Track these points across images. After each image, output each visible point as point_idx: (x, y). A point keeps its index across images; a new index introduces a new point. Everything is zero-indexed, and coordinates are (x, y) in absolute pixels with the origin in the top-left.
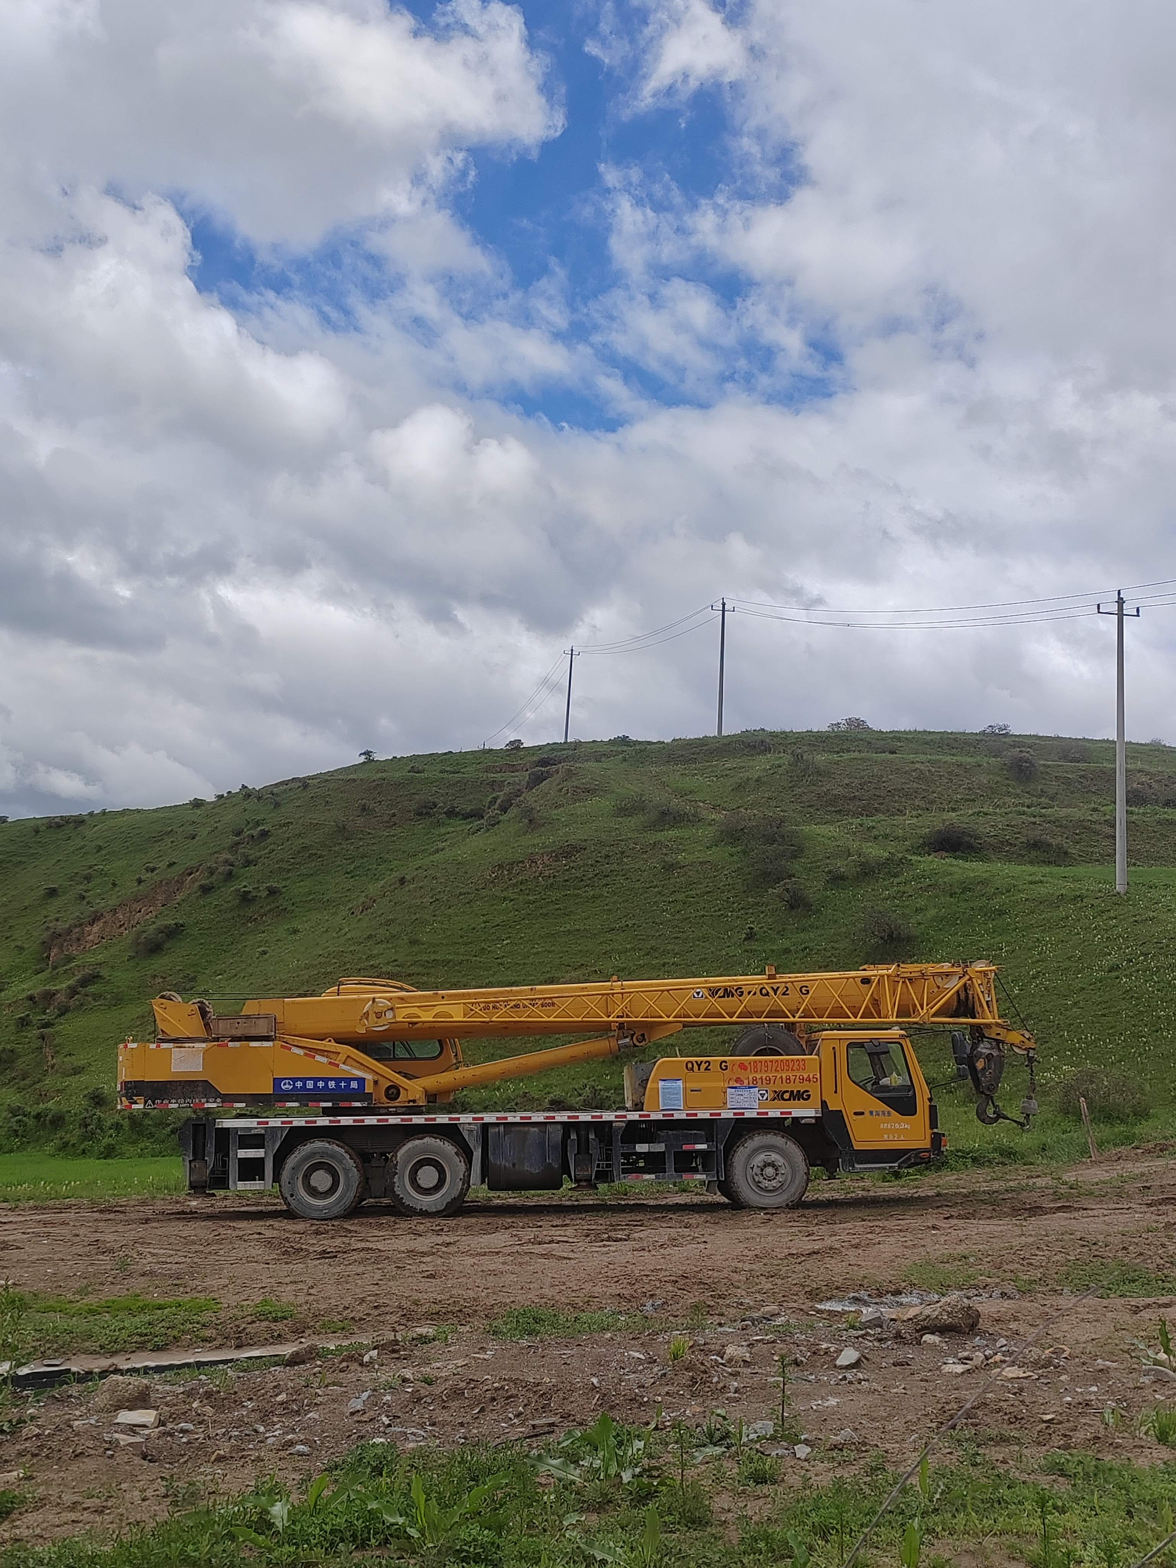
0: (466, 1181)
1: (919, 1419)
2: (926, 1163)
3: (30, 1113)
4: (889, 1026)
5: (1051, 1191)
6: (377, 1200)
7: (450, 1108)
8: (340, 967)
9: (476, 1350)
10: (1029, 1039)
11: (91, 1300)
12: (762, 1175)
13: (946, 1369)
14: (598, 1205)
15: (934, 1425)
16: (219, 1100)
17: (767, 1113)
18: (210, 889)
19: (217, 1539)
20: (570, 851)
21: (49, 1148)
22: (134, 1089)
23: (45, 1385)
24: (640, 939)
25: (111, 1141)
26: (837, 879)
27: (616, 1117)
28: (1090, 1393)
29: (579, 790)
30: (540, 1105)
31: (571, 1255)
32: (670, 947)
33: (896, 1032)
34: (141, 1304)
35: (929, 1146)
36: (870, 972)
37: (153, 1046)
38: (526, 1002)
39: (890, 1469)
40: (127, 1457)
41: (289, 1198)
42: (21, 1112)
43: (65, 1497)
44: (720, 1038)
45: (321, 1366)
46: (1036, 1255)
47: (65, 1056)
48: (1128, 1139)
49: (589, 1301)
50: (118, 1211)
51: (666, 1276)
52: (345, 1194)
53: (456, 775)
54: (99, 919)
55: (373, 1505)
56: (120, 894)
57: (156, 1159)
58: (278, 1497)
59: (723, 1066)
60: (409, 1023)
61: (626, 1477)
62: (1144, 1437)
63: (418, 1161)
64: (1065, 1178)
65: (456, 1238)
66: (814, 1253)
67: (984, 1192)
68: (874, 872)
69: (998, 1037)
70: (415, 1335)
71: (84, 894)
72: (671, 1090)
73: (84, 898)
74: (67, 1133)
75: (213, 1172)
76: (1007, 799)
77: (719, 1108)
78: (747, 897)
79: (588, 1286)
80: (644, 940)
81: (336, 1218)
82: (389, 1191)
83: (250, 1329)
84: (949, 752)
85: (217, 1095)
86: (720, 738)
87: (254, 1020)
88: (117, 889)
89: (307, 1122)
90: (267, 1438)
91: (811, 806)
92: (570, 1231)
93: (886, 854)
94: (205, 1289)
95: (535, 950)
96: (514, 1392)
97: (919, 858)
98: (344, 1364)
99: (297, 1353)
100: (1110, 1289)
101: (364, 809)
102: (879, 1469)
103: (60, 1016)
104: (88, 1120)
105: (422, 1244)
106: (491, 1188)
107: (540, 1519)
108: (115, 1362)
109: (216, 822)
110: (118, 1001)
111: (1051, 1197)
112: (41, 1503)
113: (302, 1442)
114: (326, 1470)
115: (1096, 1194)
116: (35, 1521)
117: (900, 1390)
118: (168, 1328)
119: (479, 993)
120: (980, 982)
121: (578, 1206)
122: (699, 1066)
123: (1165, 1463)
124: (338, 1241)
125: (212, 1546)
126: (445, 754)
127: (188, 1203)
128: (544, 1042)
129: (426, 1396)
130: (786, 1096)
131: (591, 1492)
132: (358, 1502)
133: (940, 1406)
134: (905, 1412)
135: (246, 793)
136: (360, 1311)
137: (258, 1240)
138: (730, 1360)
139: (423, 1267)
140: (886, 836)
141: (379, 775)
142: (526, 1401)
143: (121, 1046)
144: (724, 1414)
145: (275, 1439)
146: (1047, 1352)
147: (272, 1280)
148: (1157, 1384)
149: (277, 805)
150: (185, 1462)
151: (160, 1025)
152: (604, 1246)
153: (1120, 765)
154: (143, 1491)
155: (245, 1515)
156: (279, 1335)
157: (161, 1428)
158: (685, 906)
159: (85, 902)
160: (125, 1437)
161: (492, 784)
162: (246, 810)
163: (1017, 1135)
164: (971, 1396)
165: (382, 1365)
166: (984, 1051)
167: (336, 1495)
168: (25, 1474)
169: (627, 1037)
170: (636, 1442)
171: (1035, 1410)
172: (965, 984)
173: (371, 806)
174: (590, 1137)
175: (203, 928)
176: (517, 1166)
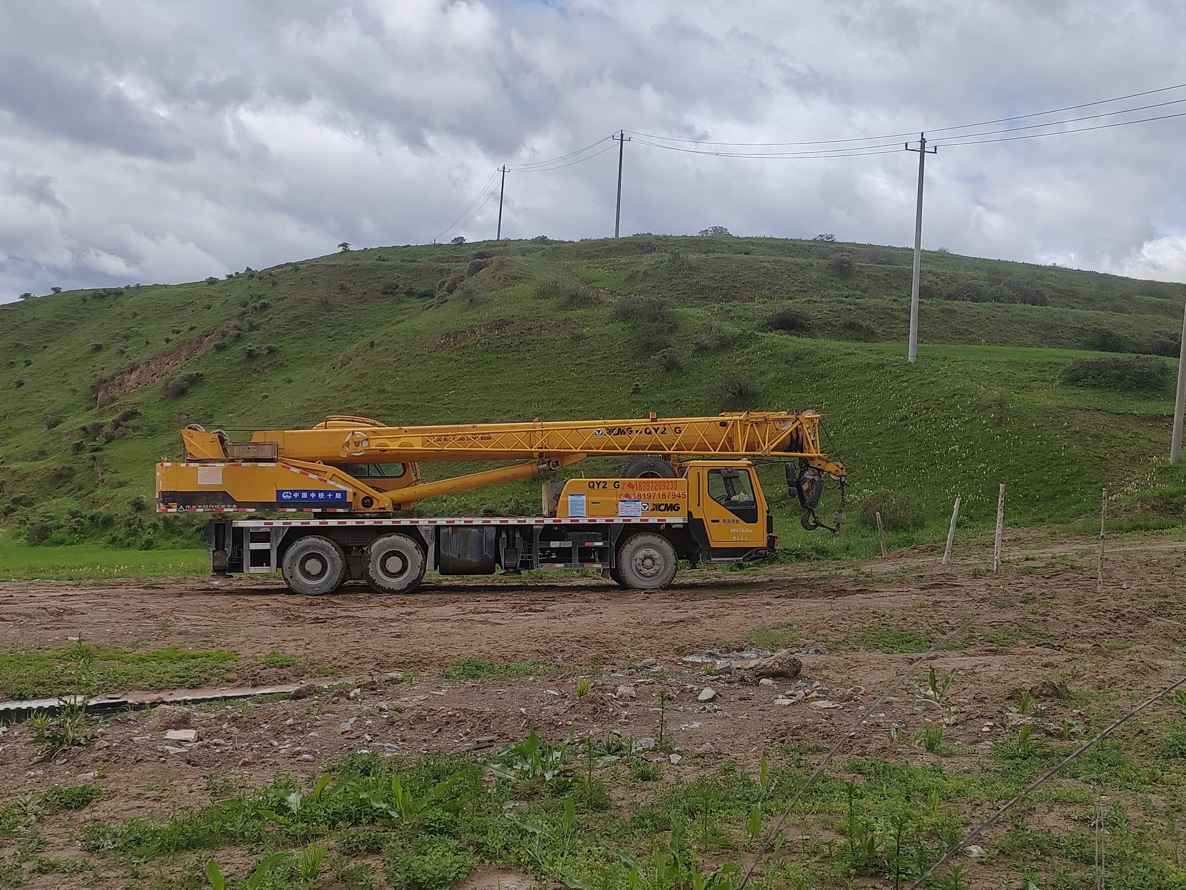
0: (423, 568)
1: (758, 736)
2: (763, 558)
3: (86, 516)
4: (738, 458)
5: (853, 579)
6: (356, 581)
7: (409, 515)
8: (324, 408)
9: (434, 688)
10: (842, 469)
11: (141, 652)
12: (643, 565)
13: (777, 702)
14: (521, 586)
15: (769, 740)
16: (235, 506)
17: (647, 520)
18: (223, 348)
19: (247, 818)
20: (500, 324)
21: (102, 542)
22: (169, 497)
23: (109, 712)
24: (553, 392)
25: (150, 537)
26: (702, 349)
27: (536, 521)
28: (880, 718)
29: (509, 278)
30: (477, 513)
31: (502, 622)
32: (576, 398)
33: (744, 462)
34: (180, 655)
35: (766, 546)
36: (727, 417)
37: (183, 465)
38: (469, 436)
39: (739, 770)
40: (176, 762)
41: (289, 579)
42: (79, 515)
43: (131, 790)
44: (612, 466)
45: (318, 700)
46: (841, 624)
47: (112, 473)
48: (909, 542)
49: (515, 655)
50: (158, 588)
51: (572, 637)
52: (331, 577)
53: (413, 263)
54: (136, 369)
55: (363, 795)
56: (152, 350)
57: (185, 550)
58: (292, 789)
59: (616, 485)
60: (381, 450)
61: (548, 776)
62: (918, 747)
63: (387, 553)
64: (863, 570)
65: (416, 609)
66: (681, 621)
67: (804, 579)
68: (730, 344)
69: (819, 467)
70: (387, 678)
71: (124, 349)
72: (578, 503)
73: (123, 352)
74: (115, 530)
75: (231, 559)
76: (830, 291)
77: (613, 516)
78: (635, 362)
79: (515, 644)
80: (556, 393)
81: (325, 594)
82: (365, 574)
83: (263, 673)
84: (789, 254)
85: (234, 502)
86: (617, 238)
87: (262, 446)
88: (150, 346)
89: (302, 523)
90: (280, 749)
91: (684, 293)
92: (501, 605)
93: (739, 331)
94: (228, 645)
95: (474, 399)
96: (463, 718)
97: (764, 334)
98: (336, 698)
99: (299, 691)
100: (893, 648)
101: (342, 288)
102: (731, 770)
103: (107, 443)
104: (132, 522)
105: (391, 613)
106: (442, 573)
107: (486, 805)
108: (161, 696)
109: (227, 296)
110: (152, 432)
111: (853, 583)
112: (112, 795)
113: (307, 752)
114: (326, 772)
115: (885, 581)
116: (109, 807)
117: (745, 717)
118: (201, 672)
119: (433, 428)
120: (808, 426)
121: (506, 586)
122: (598, 485)
123: (932, 764)
124: (327, 611)
125: (245, 823)
126: (405, 247)
127: (212, 582)
128: (480, 467)
129: (398, 721)
130: (662, 508)
131: (522, 787)
132: (352, 793)
133: (773, 727)
134: (748, 731)
135: (250, 274)
136: (345, 661)
137: (266, 610)
138: (621, 696)
139: (392, 630)
140: (740, 318)
141: (354, 262)
142: (472, 724)
143: (158, 465)
144: (618, 733)
145: (286, 750)
146: (849, 690)
147: (278, 638)
148: (926, 712)
149: (274, 284)
150: (219, 766)
151: (189, 449)
152: (526, 615)
153: (916, 267)
154: (189, 785)
155: (268, 802)
156: (285, 678)
157: (200, 742)
158: (588, 368)
159: (124, 356)
160: (174, 748)
161: (442, 271)
162: (250, 287)
163: (829, 538)
164: (795, 721)
165: (364, 699)
166: (809, 477)
167: (335, 788)
168: (99, 774)
169: (545, 463)
170: (555, 752)
171: (841, 730)
172: (797, 427)
173: (348, 286)
174: (517, 536)
175: (218, 378)
176: (461, 557)
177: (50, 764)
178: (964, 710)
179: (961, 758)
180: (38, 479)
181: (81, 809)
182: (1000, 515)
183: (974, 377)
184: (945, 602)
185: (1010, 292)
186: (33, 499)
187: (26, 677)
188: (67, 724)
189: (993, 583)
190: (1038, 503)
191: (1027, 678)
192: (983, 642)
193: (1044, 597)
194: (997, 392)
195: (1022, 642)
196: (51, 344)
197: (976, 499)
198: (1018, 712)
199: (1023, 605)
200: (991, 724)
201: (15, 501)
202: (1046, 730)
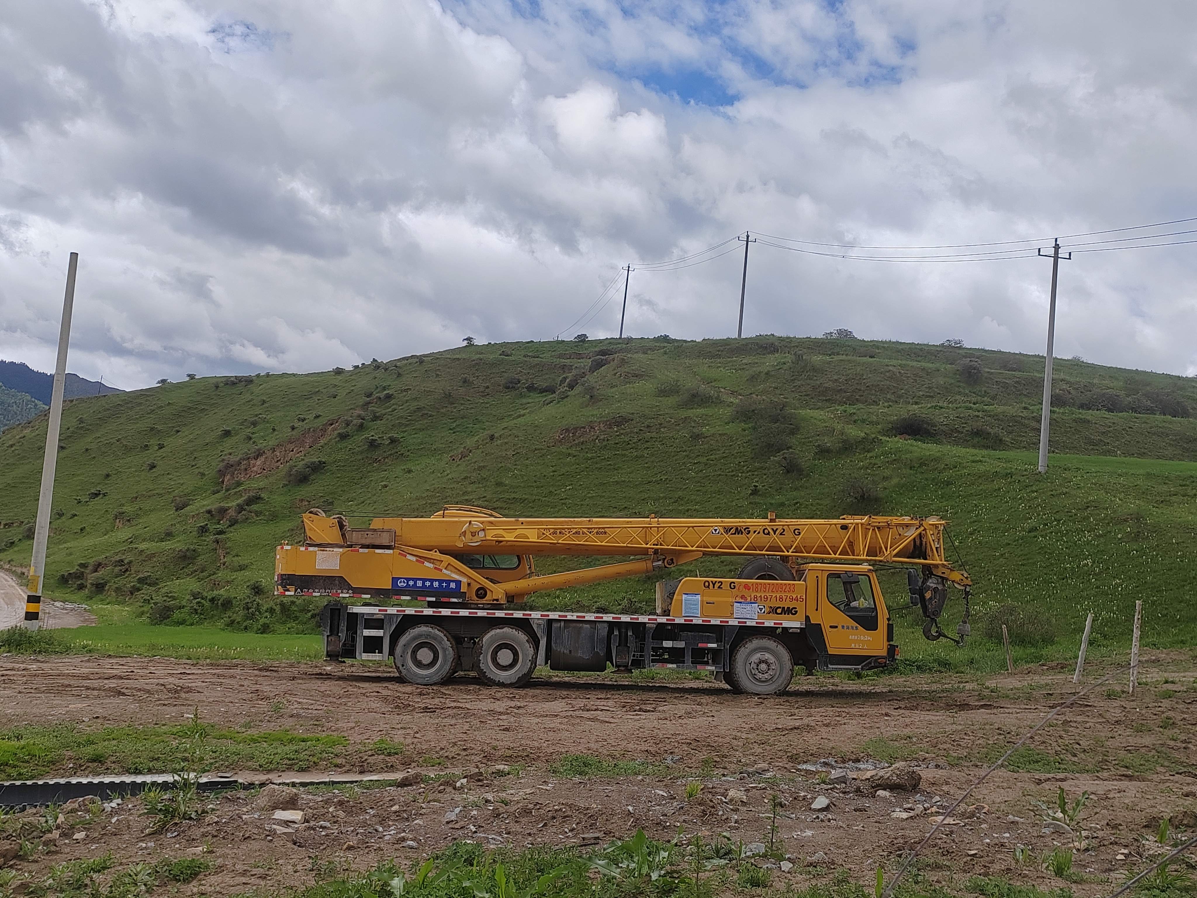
0: (534, 662)
1: (874, 849)
2: (883, 667)
3: (207, 597)
4: (860, 562)
5: (977, 693)
6: (466, 673)
7: (522, 607)
8: (443, 499)
9: (541, 783)
10: (967, 578)
11: (253, 732)
12: (758, 669)
13: (894, 815)
14: (632, 685)
15: (885, 854)
16: (350, 591)
17: (763, 623)
18: (346, 436)
20: (620, 421)
21: (220, 624)
22: (287, 580)
23: (220, 790)
24: (670, 490)
25: (267, 621)
26: (823, 452)
27: (649, 619)
28: (1004, 838)
29: (630, 375)
30: (589, 609)
31: (612, 720)
32: (693, 497)
33: (865, 567)
34: (290, 738)
35: (885, 654)
36: (847, 521)
37: (303, 549)
38: (585, 530)
39: (853, 882)
40: (282, 842)
41: (401, 668)
42: (200, 596)
43: (237, 867)
44: (728, 568)
45: (424, 788)
46: (964, 739)
47: (234, 556)
48: (1037, 658)
49: (624, 754)
50: (272, 670)
51: (683, 739)
52: (442, 667)
53: (536, 359)
54: (262, 455)
55: (466, 884)
56: (278, 437)
57: (300, 635)
58: (396, 875)
59: (732, 586)
60: (497, 541)
61: (654, 876)
62: (1045, 871)
63: (499, 645)
64: (987, 684)
65: (526, 704)
66: (795, 728)
67: (925, 691)
68: (852, 448)
69: (943, 575)
70: (494, 771)
71: (251, 435)
72: (693, 602)
73: (250, 438)
74: (234, 613)
75: (344, 645)
76: (958, 397)
77: (728, 617)
78: (754, 462)
79: (624, 743)
80: (673, 491)
81: (435, 684)
82: (476, 666)
83: (371, 760)
84: (915, 359)
85: (349, 587)
86: (739, 339)
87: (379, 533)
88: (276, 433)
89: (416, 611)
90: (384, 835)
91: (807, 395)
92: (611, 703)
93: (863, 435)
94: (337, 730)
95: (590, 495)
96: (569, 813)
97: (888, 439)
98: (442, 787)
99: (407, 778)
100: (1018, 767)
101: (465, 381)
102: (844, 881)
103: (230, 526)
104: (250, 605)
105: (500, 706)
106: (552, 668)
108: (270, 777)
109: (353, 386)
110: (274, 517)
111: (977, 697)
112: (220, 869)
113: (411, 839)
114: (429, 859)
115: (1011, 697)
116: (216, 882)
117: (860, 828)
118: (310, 756)
119: (549, 521)
120: (932, 533)
121: (617, 685)
122: (714, 585)
123: (1061, 889)
124: (437, 701)
126: (529, 342)
127: (324, 667)
129: (503, 813)
130: (779, 611)
131: (627, 886)
132: (455, 881)
133: (890, 840)
134: (863, 843)
135: (376, 365)
136: (453, 751)
137: (377, 697)
138: (732, 800)
139: (500, 723)
140: (863, 421)
141: (478, 356)
142: (578, 820)
143: (279, 548)
144: (728, 836)
145: (390, 837)
146: (971, 807)
147: (387, 726)
148: (1055, 835)
149: (399, 375)
150: (325, 848)
151: (309, 533)
152: (637, 715)
153: (1048, 376)
154: (294, 865)
155: (371, 886)
156: (392, 766)
157: (306, 824)
158: (706, 467)
159: (251, 442)
160: (281, 828)
161: (563, 367)
162: (376, 378)
163: (952, 651)
164: (913, 835)
165: (470, 790)
166: (932, 585)
167: (438, 876)
168: (208, 849)
169: (660, 560)
170: (662, 852)
171: (962, 847)
172: (920, 534)
173: (471, 380)
174: (629, 634)
175: (339, 466)
176: (572, 654)
177: (162, 836)
178: (1096, 835)
179: (1092, 885)
180: (164, 560)
181: (189, 883)
182: (1136, 633)
183: (1109, 489)
184: (1076, 722)
185: (1149, 403)
186: (157, 579)
187: (142, 751)
188: (180, 798)
189: (1128, 705)
190: (1178, 624)
191: (1166, 807)
192: (1117, 767)
193: (1185, 723)
194: (1132, 506)
195: (1159, 769)
196: (184, 429)
197: (1110, 617)
198: (1156, 841)
199: (1161, 730)
200: (1126, 851)
201: (141, 581)
202: (1187, 862)
